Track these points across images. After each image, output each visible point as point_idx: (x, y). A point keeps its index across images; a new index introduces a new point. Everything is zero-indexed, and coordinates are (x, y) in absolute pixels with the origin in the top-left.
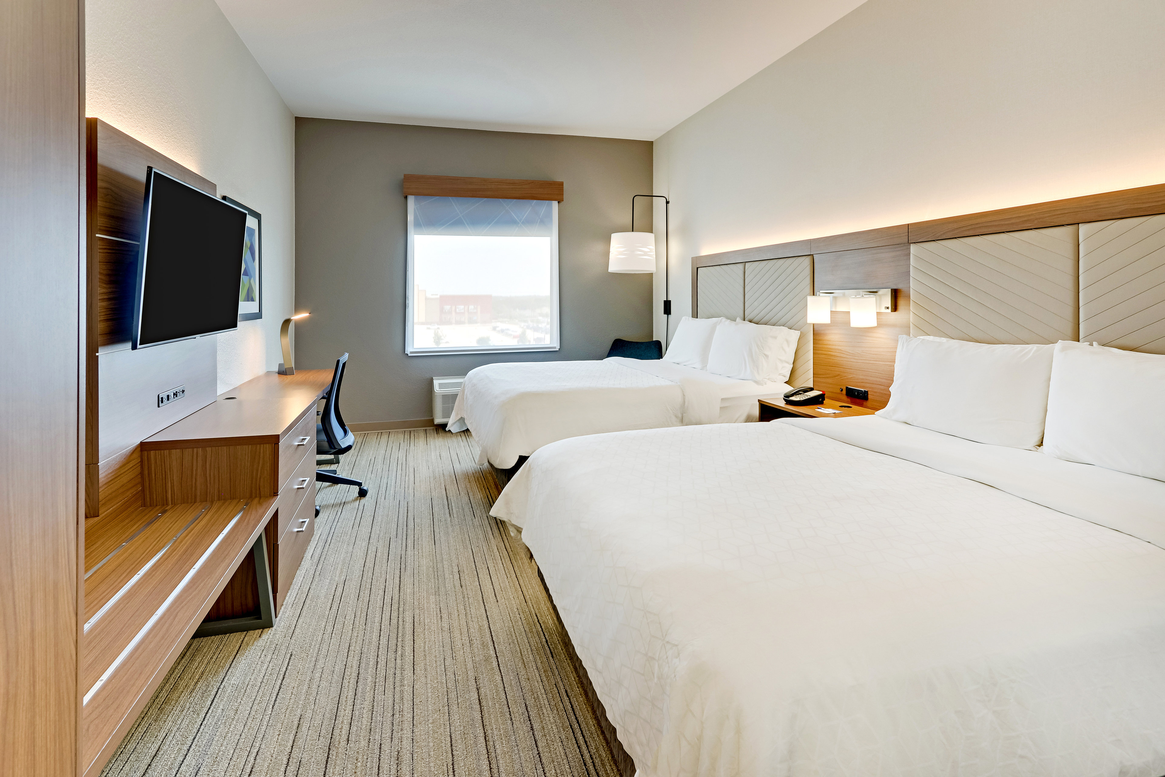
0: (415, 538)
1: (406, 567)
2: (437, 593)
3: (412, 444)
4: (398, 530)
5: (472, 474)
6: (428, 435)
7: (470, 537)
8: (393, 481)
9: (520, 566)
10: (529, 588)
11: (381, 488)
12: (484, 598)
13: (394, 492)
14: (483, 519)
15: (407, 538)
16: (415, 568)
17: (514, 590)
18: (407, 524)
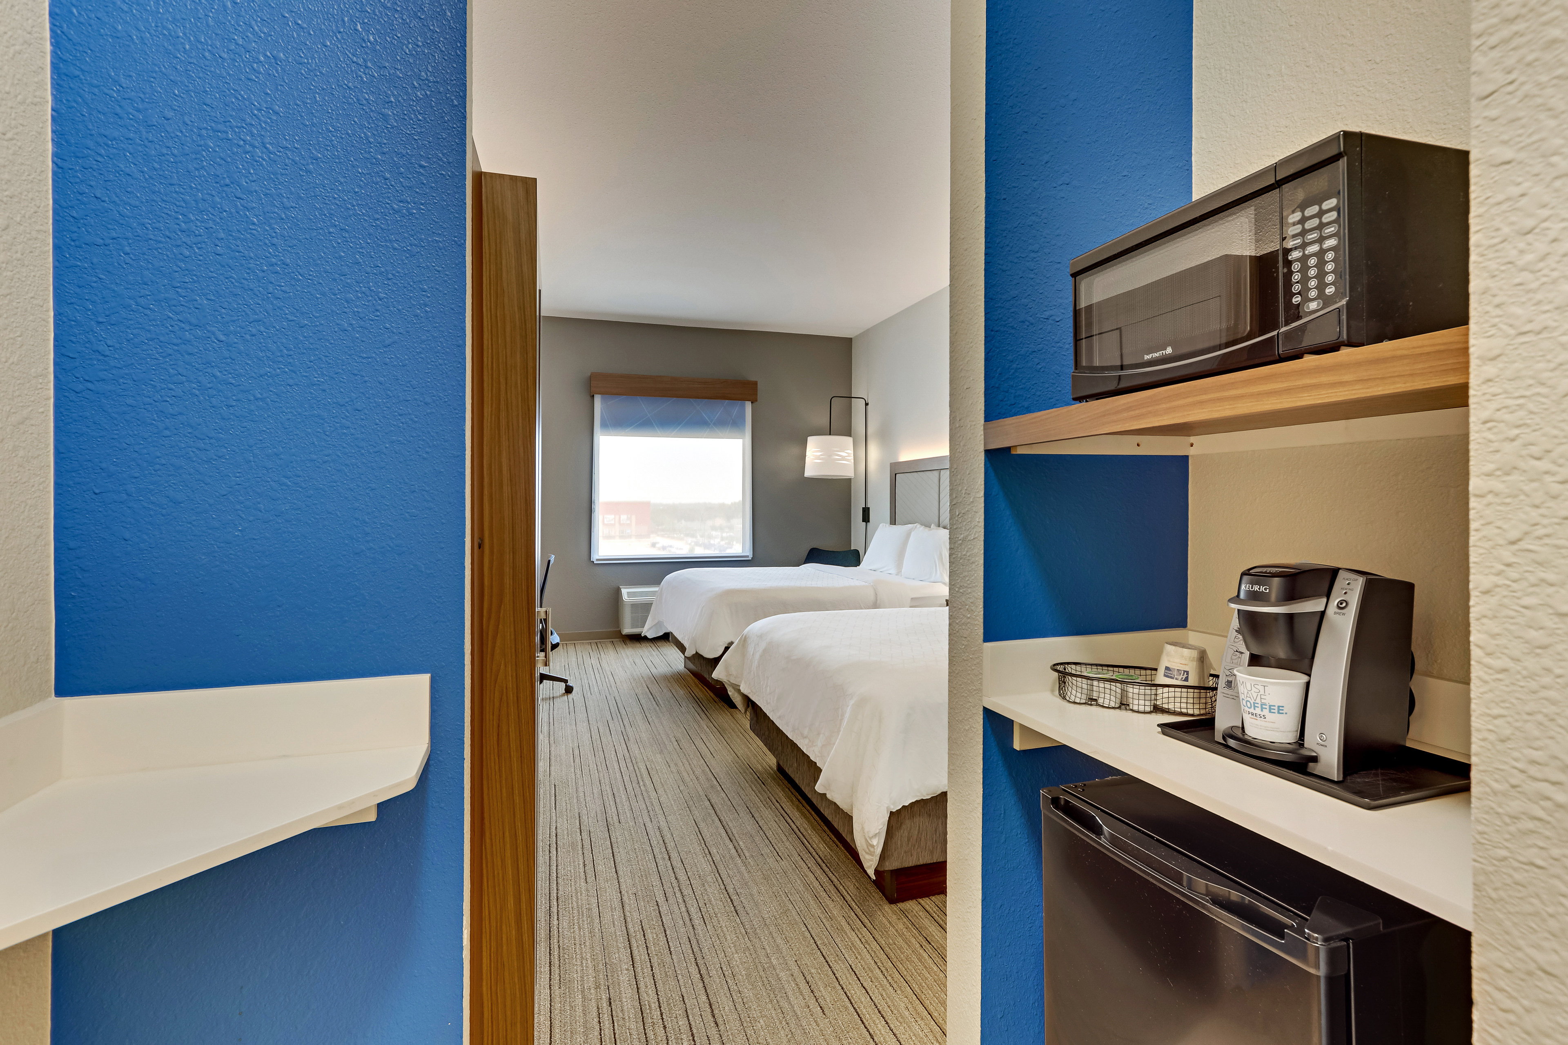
0: (630, 720)
1: (628, 738)
2: (661, 752)
4: (612, 714)
11: (585, 686)
12: (703, 756)
13: (597, 688)
15: (622, 720)
16: (637, 739)
18: (619, 711)
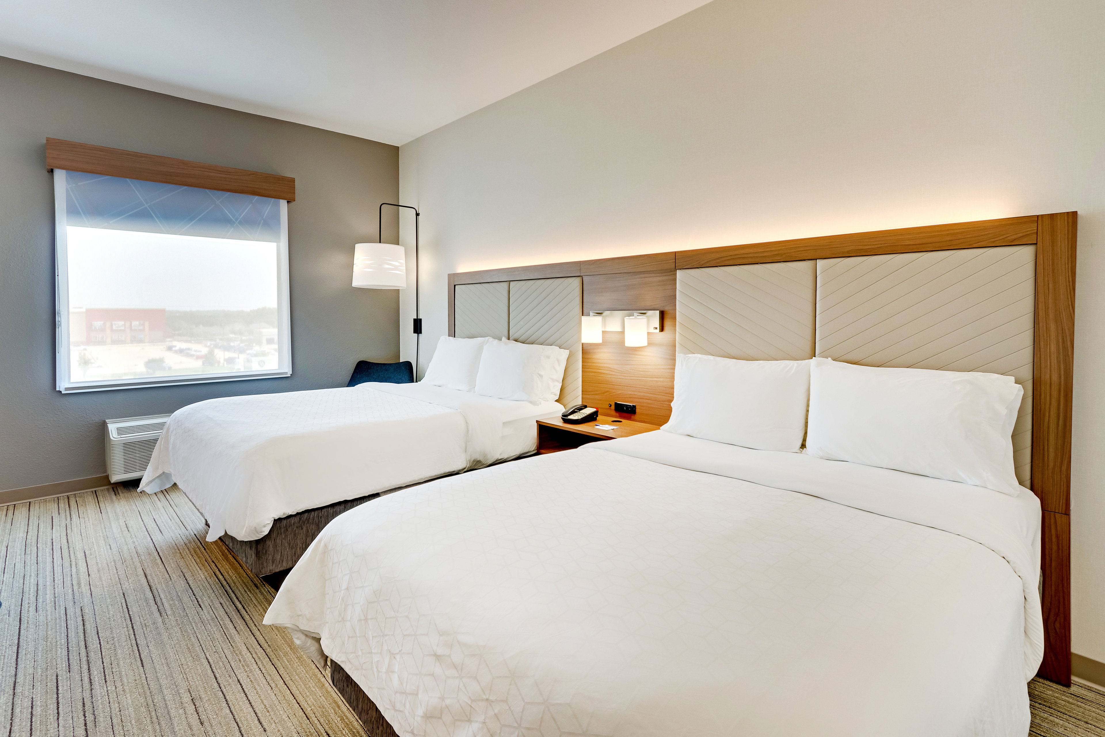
0: (105, 664)
1: (95, 719)
3: (74, 516)
4: (71, 657)
5: (184, 545)
6: (101, 498)
7: (200, 640)
8: (49, 579)
9: (286, 665)
10: (307, 696)
11: (27, 594)
12: (243, 731)
13: (52, 596)
14: (215, 608)
15: (89, 667)
16: (114, 715)
17: (285, 705)
18: (85, 644)
